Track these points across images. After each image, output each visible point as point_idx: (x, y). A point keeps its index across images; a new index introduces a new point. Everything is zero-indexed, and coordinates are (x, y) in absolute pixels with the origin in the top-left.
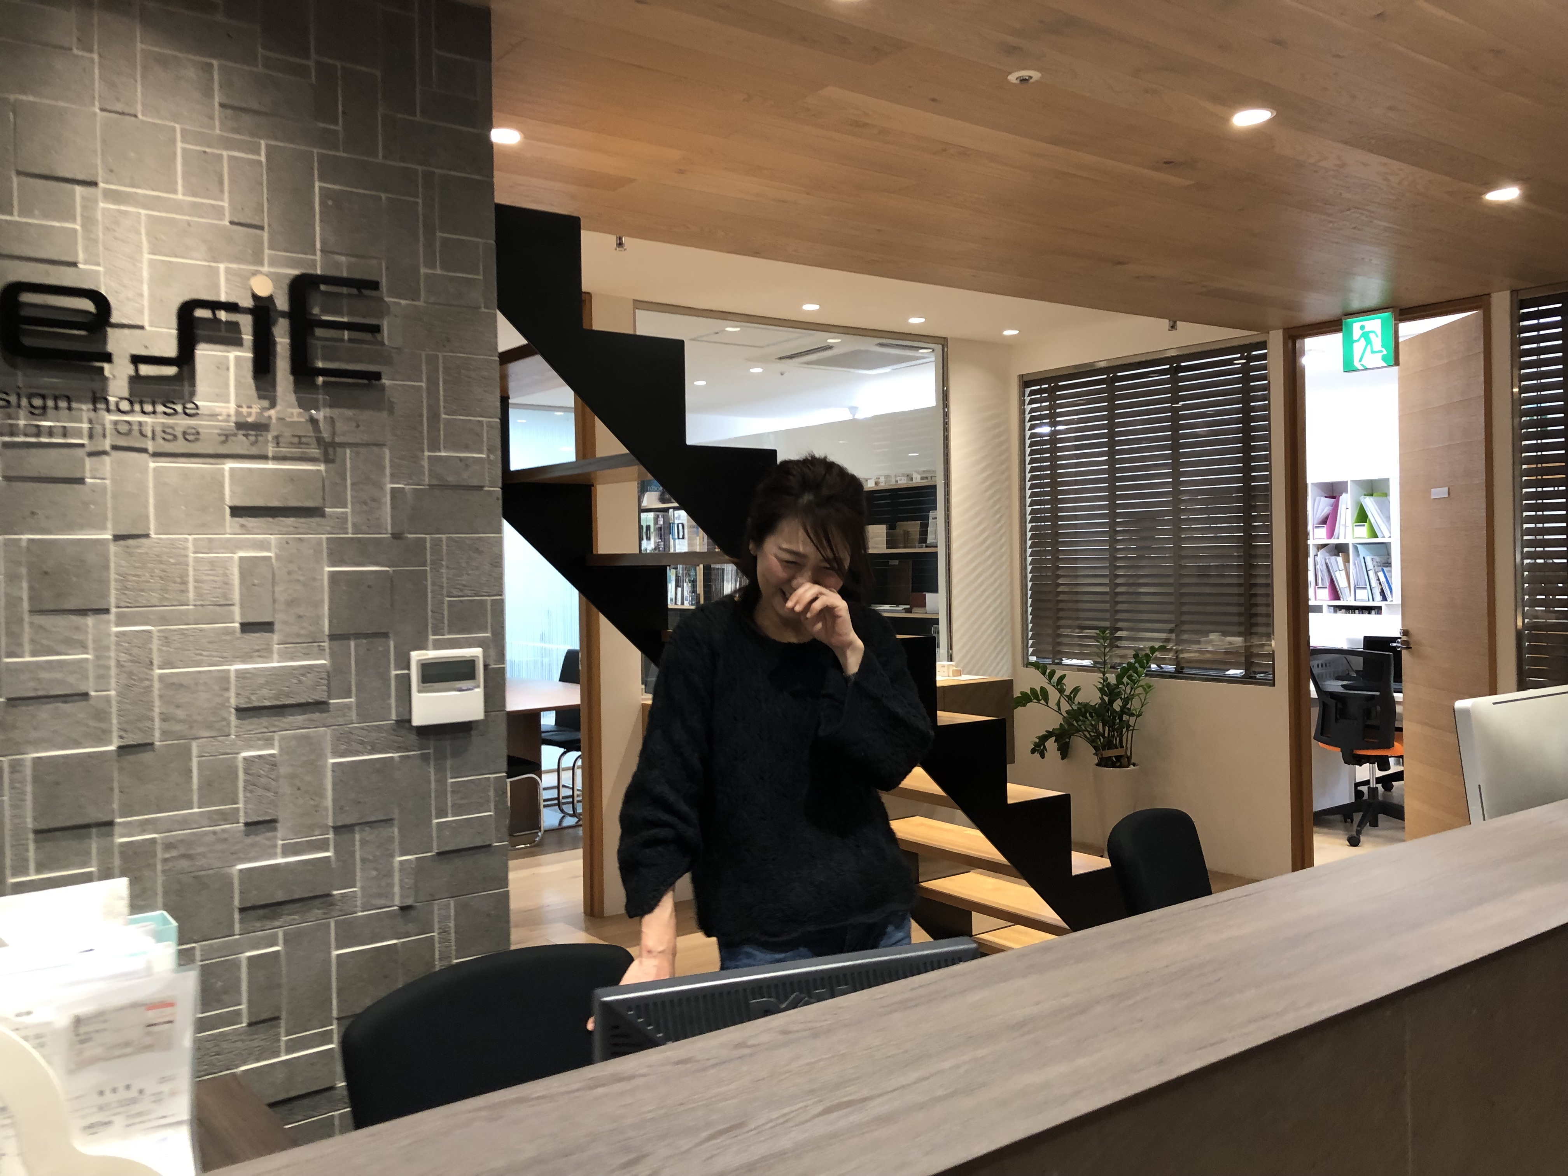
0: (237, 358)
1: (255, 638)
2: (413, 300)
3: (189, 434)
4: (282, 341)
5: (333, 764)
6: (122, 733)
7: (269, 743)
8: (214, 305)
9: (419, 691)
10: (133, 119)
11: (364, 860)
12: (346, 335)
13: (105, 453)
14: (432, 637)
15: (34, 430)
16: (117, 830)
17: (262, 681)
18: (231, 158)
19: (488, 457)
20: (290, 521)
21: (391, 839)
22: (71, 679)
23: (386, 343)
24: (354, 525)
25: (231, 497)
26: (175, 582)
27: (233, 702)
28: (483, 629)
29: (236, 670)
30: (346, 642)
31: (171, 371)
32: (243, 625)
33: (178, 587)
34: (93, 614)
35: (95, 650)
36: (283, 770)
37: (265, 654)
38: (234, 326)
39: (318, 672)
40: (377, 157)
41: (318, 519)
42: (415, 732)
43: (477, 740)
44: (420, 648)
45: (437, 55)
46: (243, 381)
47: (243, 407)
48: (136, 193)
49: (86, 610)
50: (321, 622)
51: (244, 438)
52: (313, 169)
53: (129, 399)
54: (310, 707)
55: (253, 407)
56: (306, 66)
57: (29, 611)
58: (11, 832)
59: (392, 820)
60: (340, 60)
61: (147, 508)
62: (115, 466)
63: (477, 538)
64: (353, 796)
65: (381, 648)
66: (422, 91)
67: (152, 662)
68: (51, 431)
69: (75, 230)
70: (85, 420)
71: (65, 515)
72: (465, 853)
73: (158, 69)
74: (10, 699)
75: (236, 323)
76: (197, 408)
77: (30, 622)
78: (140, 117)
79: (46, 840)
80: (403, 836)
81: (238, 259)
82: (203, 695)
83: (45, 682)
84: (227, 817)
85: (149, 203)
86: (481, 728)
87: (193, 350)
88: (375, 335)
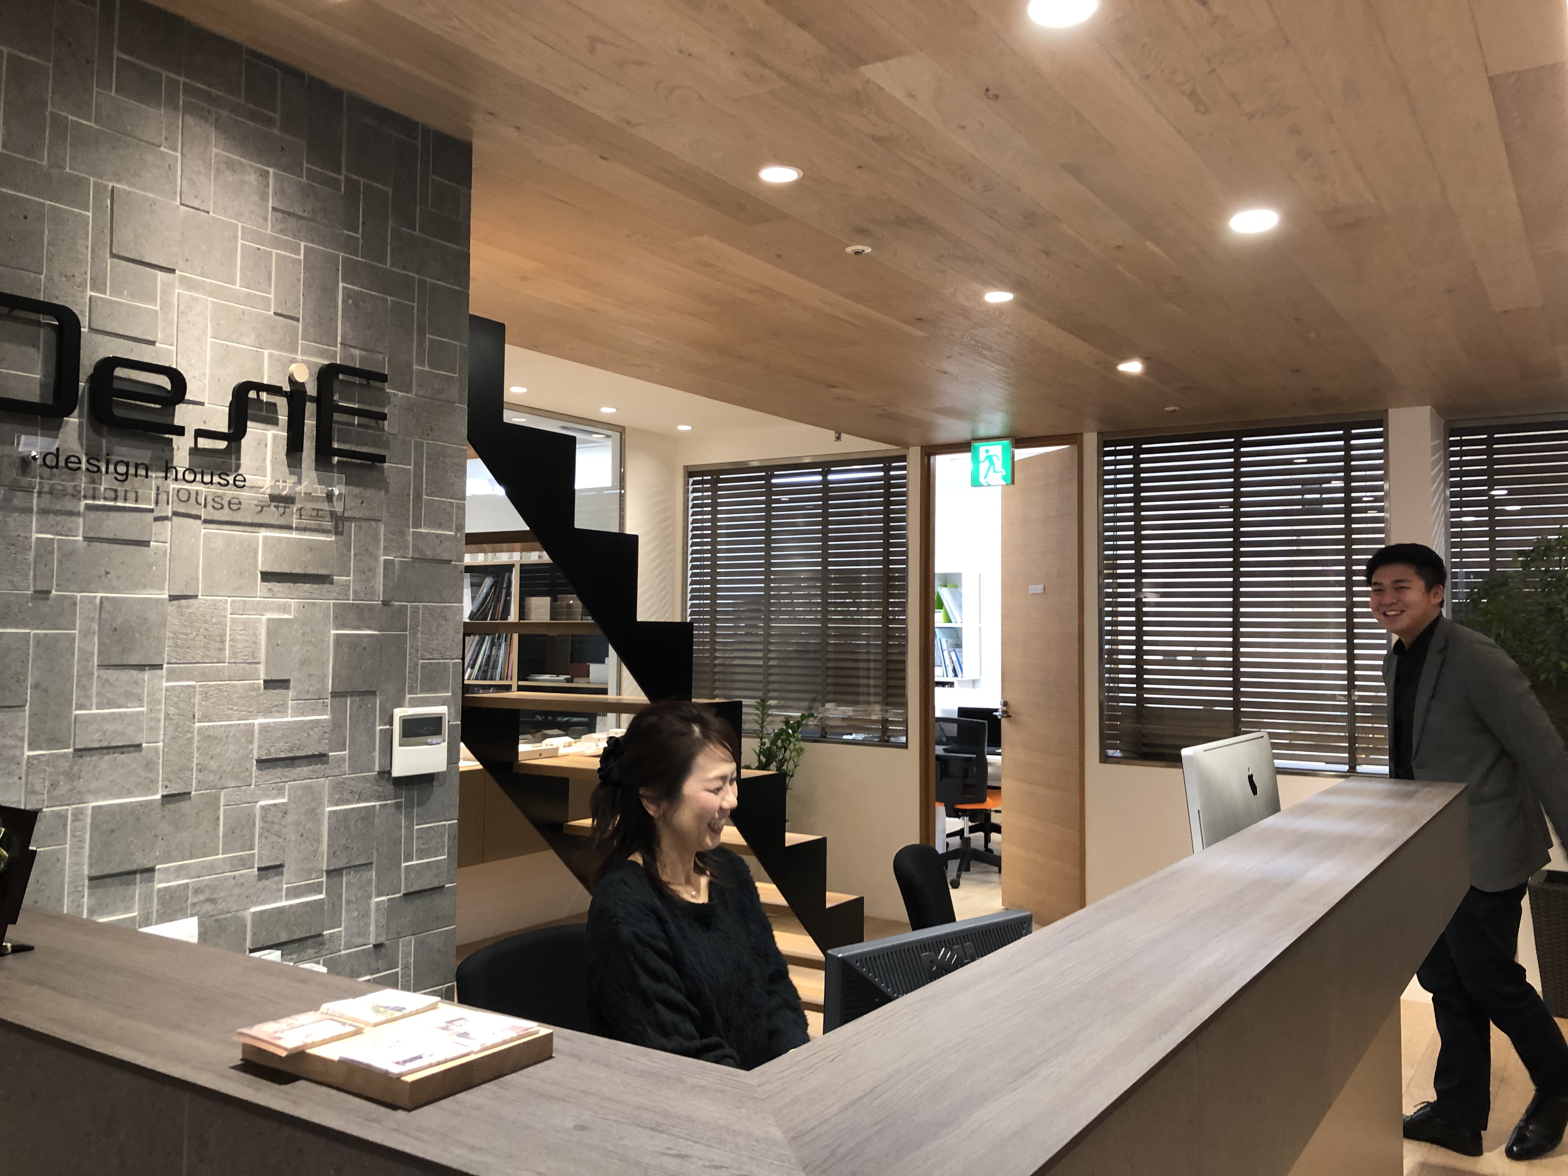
0: (275, 437)
1: (275, 694)
2: (407, 392)
3: (233, 504)
4: (310, 424)
5: (330, 812)
6: (167, 783)
7: (280, 792)
8: (260, 387)
9: (401, 745)
10: (206, 214)
11: (348, 902)
12: (356, 420)
13: (166, 518)
14: (408, 696)
15: (112, 494)
16: (157, 875)
17: (279, 734)
18: (278, 255)
19: (456, 534)
20: (307, 586)
21: (369, 882)
22: (129, 731)
23: (386, 428)
24: (355, 592)
25: (263, 563)
26: (215, 641)
27: (256, 755)
28: (445, 688)
29: (260, 724)
30: (343, 699)
31: (222, 445)
32: (265, 681)
33: (217, 645)
34: (149, 670)
35: (148, 703)
36: (290, 818)
37: (282, 709)
38: (273, 406)
39: (323, 727)
40: (386, 264)
41: (326, 586)
42: (391, 782)
43: (437, 790)
44: (400, 705)
45: (432, 179)
46: (278, 457)
47: (279, 481)
48: (204, 281)
49: (145, 666)
50: (325, 681)
51: (275, 509)
52: (338, 270)
53: (190, 470)
54: (315, 759)
55: (286, 482)
56: (338, 180)
57: (98, 666)
58: (70, 879)
59: (371, 863)
60: (363, 177)
61: (197, 571)
62: (175, 530)
63: (445, 607)
64: (343, 841)
65: (369, 705)
66: (421, 209)
67: (194, 715)
68: (125, 496)
69: (156, 312)
70: (154, 487)
71: (132, 575)
72: (425, 894)
73: (228, 173)
74: (76, 750)
75: (275, 405)
76: (245, 480)
77: (98, 676)
78: (211, 213)
79: (97, 887)
80: (378, 879)
81: (279, 347)
82: (232, 747)
83: (108, 734)
84: (244, 863)
85: (214, 292)
86: (441, 778)
87: (246, 427)
88: (379, 421)
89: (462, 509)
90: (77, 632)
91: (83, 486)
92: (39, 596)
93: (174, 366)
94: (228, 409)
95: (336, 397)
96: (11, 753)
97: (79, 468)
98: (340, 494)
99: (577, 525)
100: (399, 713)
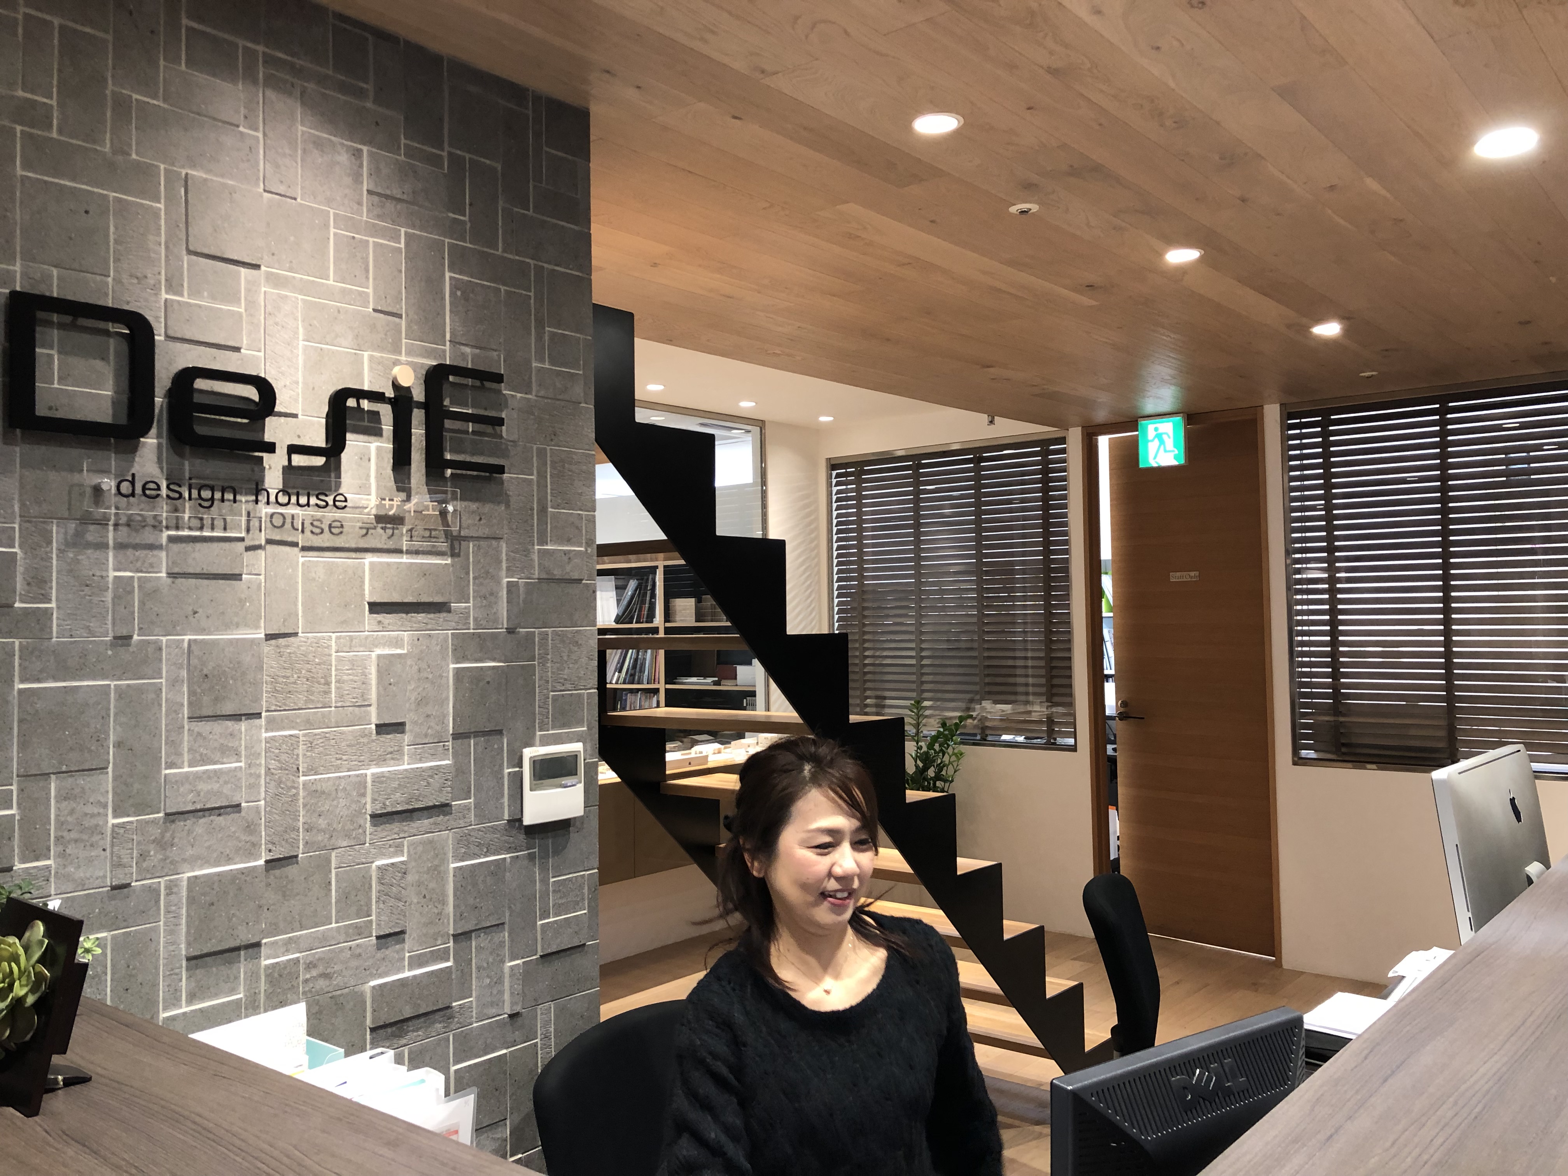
0: (379, 449)
1: (389, 739)
2: (526, 393)
3: (334, 527)
4: (418, 433)
5: (455, 868)
6: (270, 846)
7: (399, 849)
8: (360, 394)
9: (531, 790)
10: (293, 201)
11: (479, 968)
12: (471, 427)
13: (258, 547)
14: (538, 733)
15: (196, 523)
16: (263, 950)
17: (395, 784)
18: (376, 244)
19: (586, 550)
20: (421, 617)
21: (502, 944)
22: (226, 790)
23: (504, 434)
24: (475, 619)
25: (371, 593)
26: (319, 683)
27: (369, 809)
28: (580, 723)
29: (373, 775)
30: (466, 741)
31: (319, 461)
32: (377, 726)
33: (322, 688)
34: (245, 719)
35: (246, 757)
36: (410, 878)
37: (397, 756)
38: (375, 416)
39: (444, 773)
40: (498, 250)
41: (444, 615)
42: (523, 831)
43: (574, 836)
44: (531, 745)
45: (546, 152)
46: (383, 472)
47: (384, 499)
48: (294, 277)
49: (241, 715)
50: (445, 721)
51: (382, 531)
52: (444, 258)
53: (284, 491)
54: (436, 810)
55: (392, 500)
56: (440, 157)
57: (189, 718)
58: (165, 961)
59: (503, 924)
60: (469, 152)
61: (296, 605)
62: (269, 560)
63: (577, 631)
64: (471, 901)
65: (496, 746)
66: (535, 187)
67: (298, 769)
68: (213, 524)
69: (240, 314)
70: (244, 513)
71: (223, 613)
72: (562, 954)
73: (316, 152)
74: (167, 814)
75: (378, 413)
76: (346, 501)
77: (189, 730)
78: (299, 200)
79: (197, 967)
80: (512, 940)
81: (380, 348)
82: (343, 802)
83: (202, 794)
84: (360, 931)
85: (304, 288)
86: (578, 823)
87: (345, 440)
88: (497, 428)
89: (592, 521)
90: (163, 681)
91: (165, 514)
92: (120, 642)
93: (263, 375)
94: (324, 420)
95: (446, 402)
96: (94, 822)
97: (158, 495)
98: (455, 510)
99: (718, 533)
100: (528, 753)
